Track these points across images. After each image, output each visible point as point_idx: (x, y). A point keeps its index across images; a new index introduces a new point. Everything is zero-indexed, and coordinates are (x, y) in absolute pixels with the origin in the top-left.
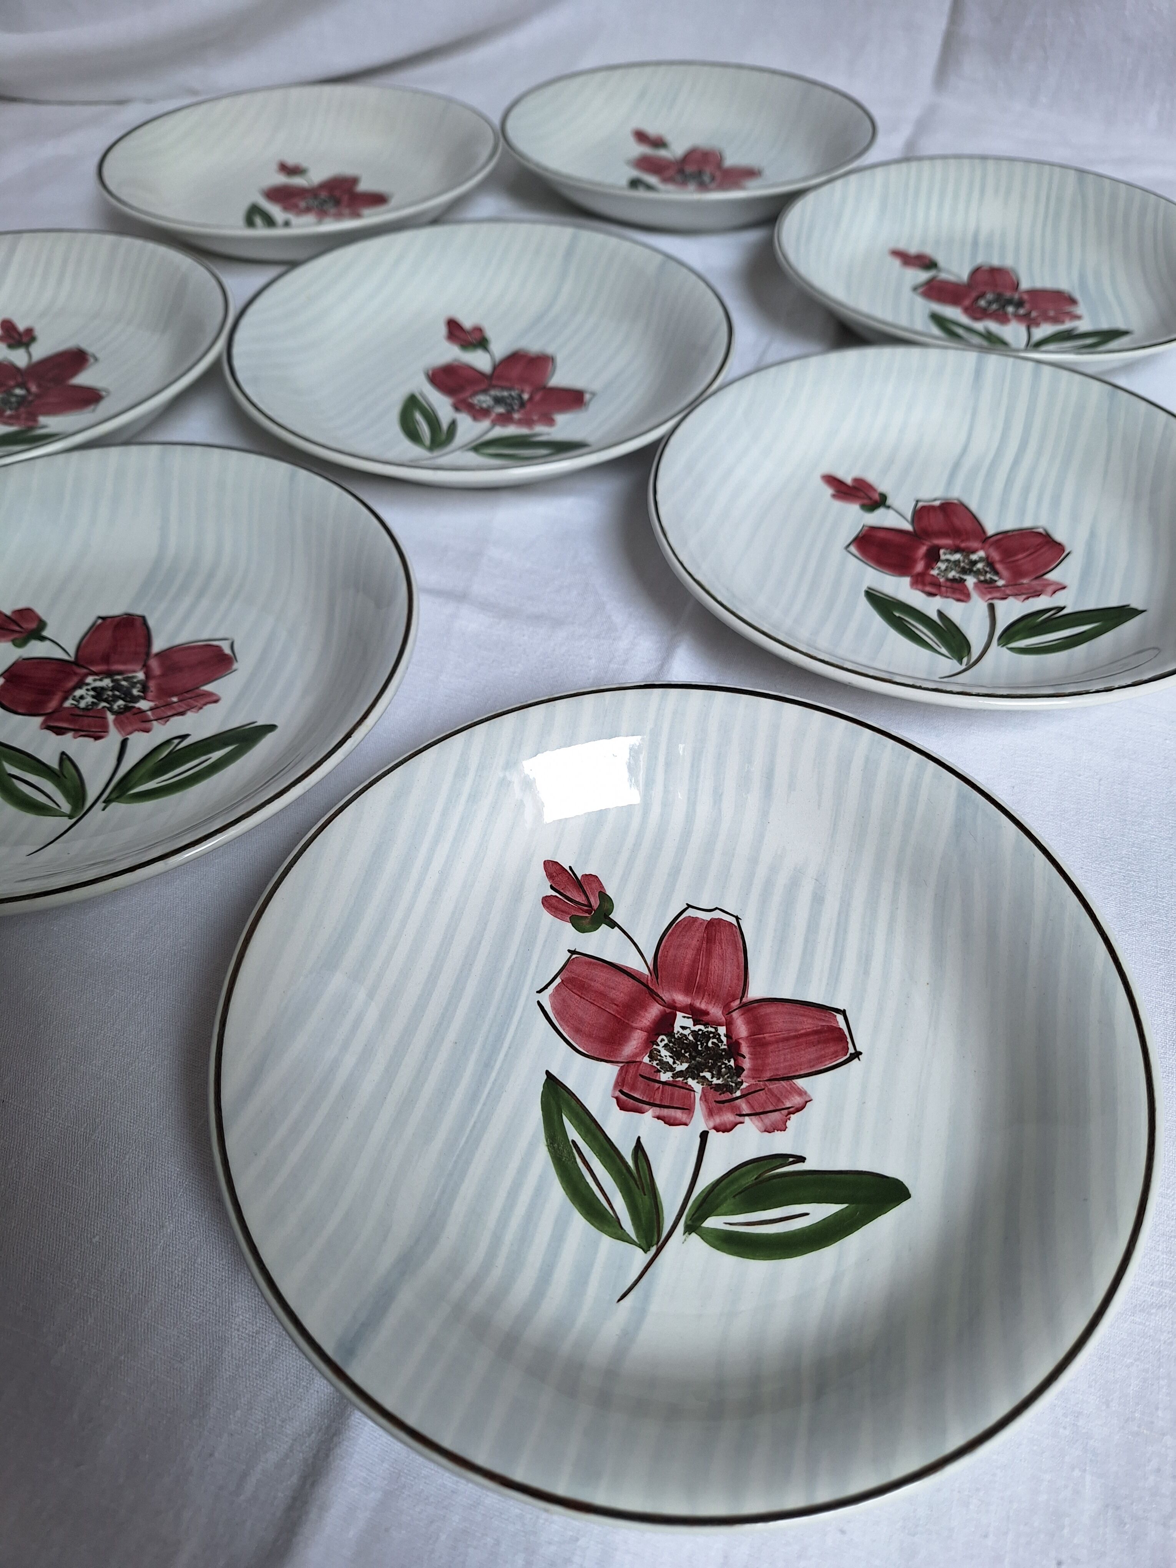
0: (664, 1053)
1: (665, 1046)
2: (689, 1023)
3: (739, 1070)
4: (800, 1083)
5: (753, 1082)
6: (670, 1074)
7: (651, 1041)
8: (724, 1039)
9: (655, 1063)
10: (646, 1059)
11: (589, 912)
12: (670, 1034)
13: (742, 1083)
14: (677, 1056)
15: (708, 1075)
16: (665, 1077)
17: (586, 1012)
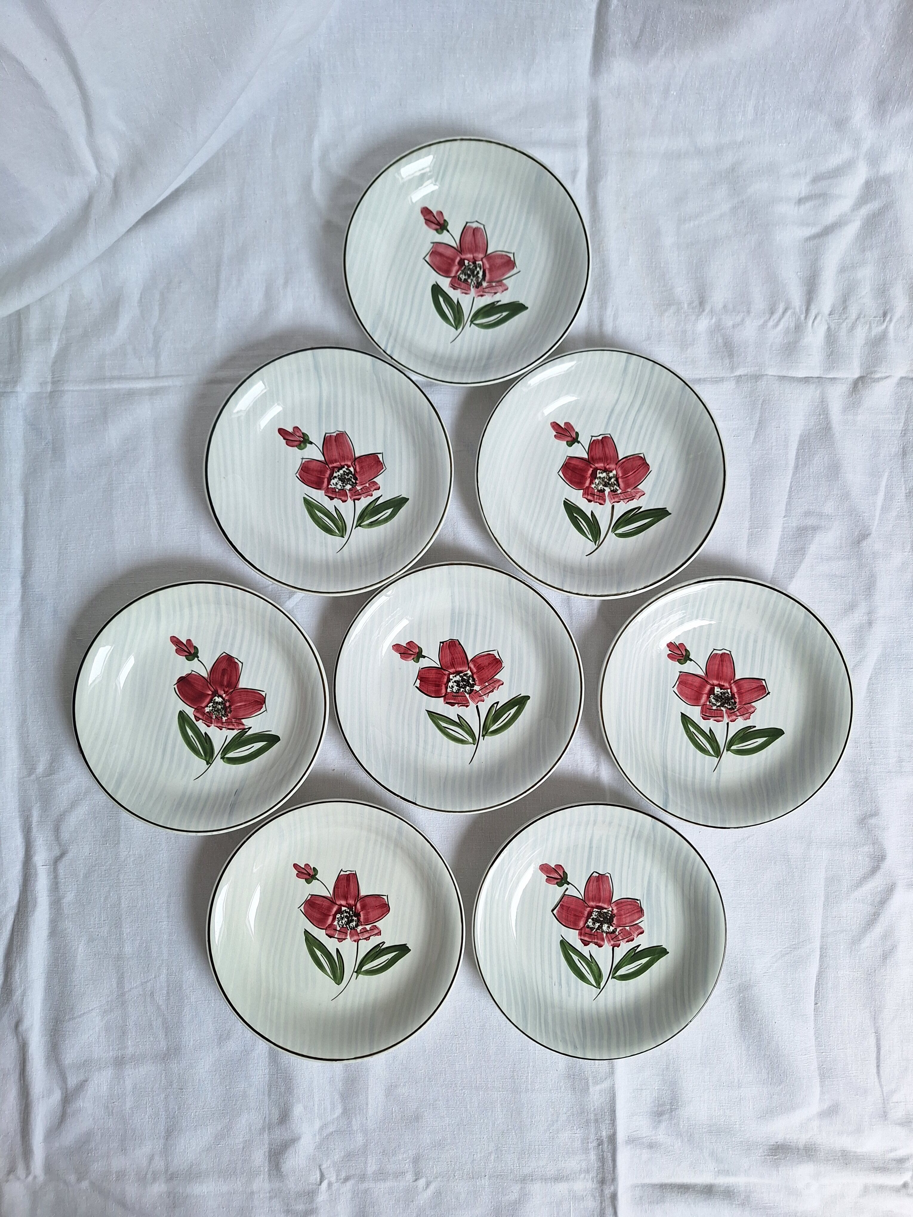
0: (713, 700)
1: (713, 698)
2: (719, 690)
3: (735, 703)
4: (753, 704)
5: (739, 706)
6: (715, 707)
7: (709, 697)
8: (730, 693)
9: (711, 704)
10: (708, 703)
11: (683, 657)
12: (714, 694)
13: (736, 707)
14: (717, 701)
15: (726, 705)
16: (714, 708)
17: (688, 691)
